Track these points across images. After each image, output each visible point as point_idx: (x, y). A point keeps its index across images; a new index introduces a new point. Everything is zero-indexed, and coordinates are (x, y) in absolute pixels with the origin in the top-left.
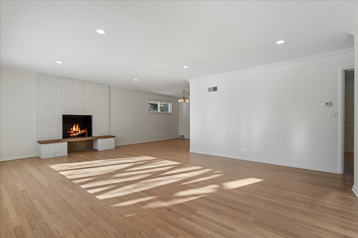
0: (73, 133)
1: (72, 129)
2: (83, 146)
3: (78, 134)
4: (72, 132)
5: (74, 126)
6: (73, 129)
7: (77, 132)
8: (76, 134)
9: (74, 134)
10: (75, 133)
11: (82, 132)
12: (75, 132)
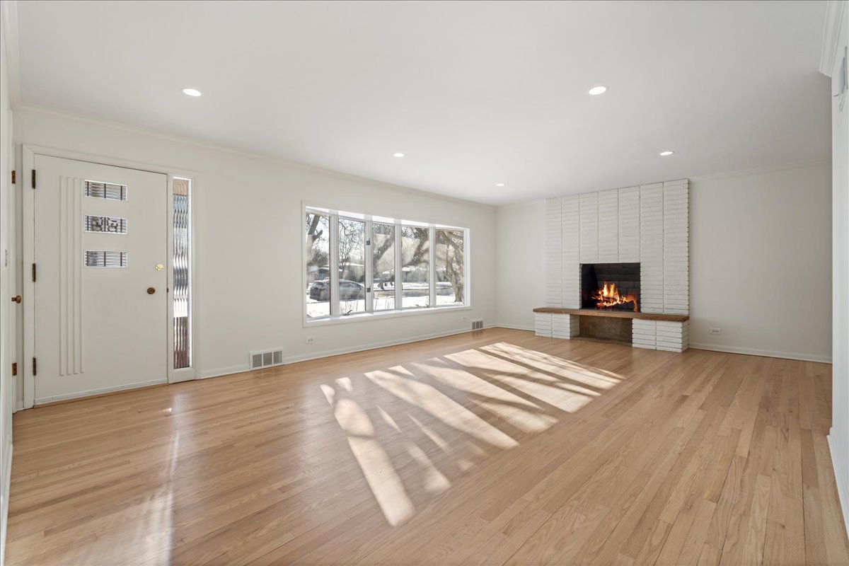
0: (604, 302)
1: (600, 293)
2: (614, 329)
3: (615, 303)
4: (602, 299)
5: (606, 286)
6: (603, 293)
7: (611, 300)
8: (610, 302)
9: (605, 304)
10: (607, 302)
11: (625, 300)
12: (608, 299)
